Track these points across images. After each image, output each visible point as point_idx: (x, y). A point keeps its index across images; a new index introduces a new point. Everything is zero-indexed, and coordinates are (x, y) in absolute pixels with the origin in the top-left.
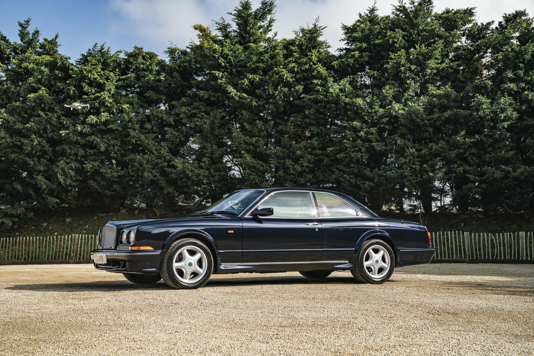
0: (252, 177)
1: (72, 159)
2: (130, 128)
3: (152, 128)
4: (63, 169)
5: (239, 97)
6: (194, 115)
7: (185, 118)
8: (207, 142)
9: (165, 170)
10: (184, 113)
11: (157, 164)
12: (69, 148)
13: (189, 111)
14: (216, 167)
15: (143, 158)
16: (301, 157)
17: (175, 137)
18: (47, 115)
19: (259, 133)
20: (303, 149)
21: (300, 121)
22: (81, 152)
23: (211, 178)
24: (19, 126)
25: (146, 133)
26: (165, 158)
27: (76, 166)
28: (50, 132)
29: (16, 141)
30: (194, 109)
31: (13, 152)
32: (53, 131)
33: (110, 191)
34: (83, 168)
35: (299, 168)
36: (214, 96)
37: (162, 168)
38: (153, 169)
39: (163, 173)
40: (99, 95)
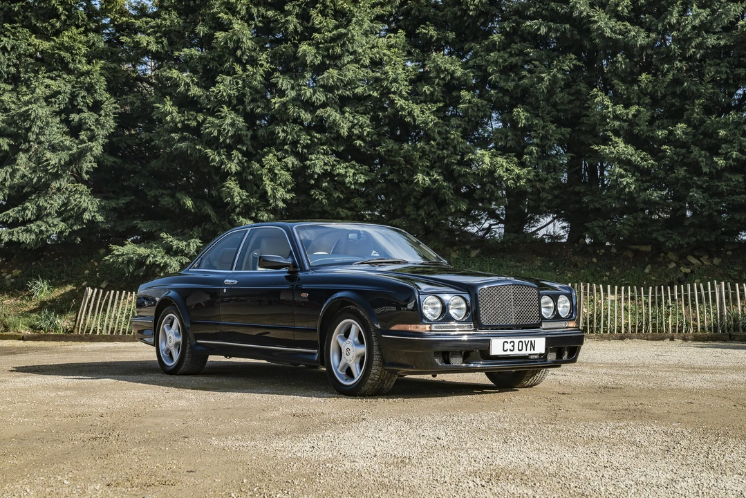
0: (625, 181)
1: (286, 152)
2: (394, 93)
3: (432, 93)
4: (271, 170)
5: (611, 29)
6: (513, 68)
7: (497, 72)
8: (537, 116)
9: (453, 170)
10: (496, 63)
11: (441, 159)
12: (283, 131)
13: (505, 61)
14: (549, 164)
15: (415, 148)
16: (725, 140)
17: (476, 109)
18: (245, 70)
19: (639, 98)
20: (731, 127)
21: (726, 73)
22: (305, 139)
23: (538, 185)
24: (195, 91)
25: (421, 102)
26: (455, 147)
27: (293, 163)
28: (249, 103)
29: (188, 120)
30: (511, 55)
31: (182, 139)
32: (253, 101)
33: (347, 209)
34: (306, 167)
35: (721, 162)
36: (556, 30)
37: (450, 164)
38: (432, 167)
39: (449, 175)
40: (343, 31)
